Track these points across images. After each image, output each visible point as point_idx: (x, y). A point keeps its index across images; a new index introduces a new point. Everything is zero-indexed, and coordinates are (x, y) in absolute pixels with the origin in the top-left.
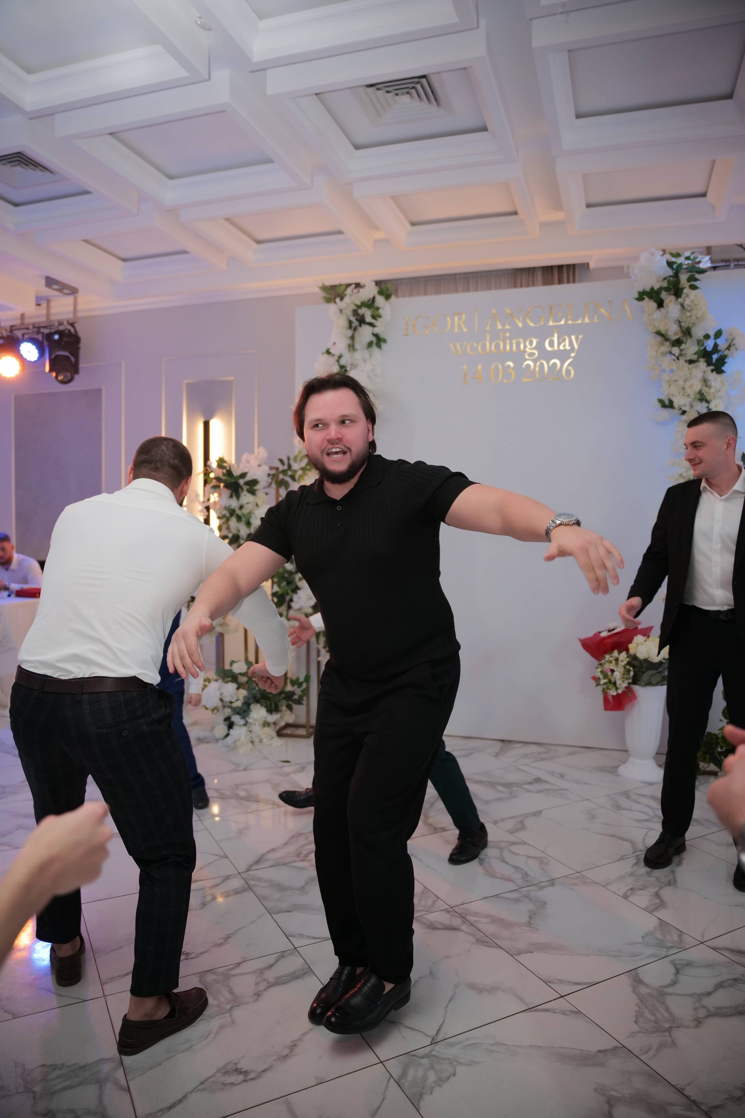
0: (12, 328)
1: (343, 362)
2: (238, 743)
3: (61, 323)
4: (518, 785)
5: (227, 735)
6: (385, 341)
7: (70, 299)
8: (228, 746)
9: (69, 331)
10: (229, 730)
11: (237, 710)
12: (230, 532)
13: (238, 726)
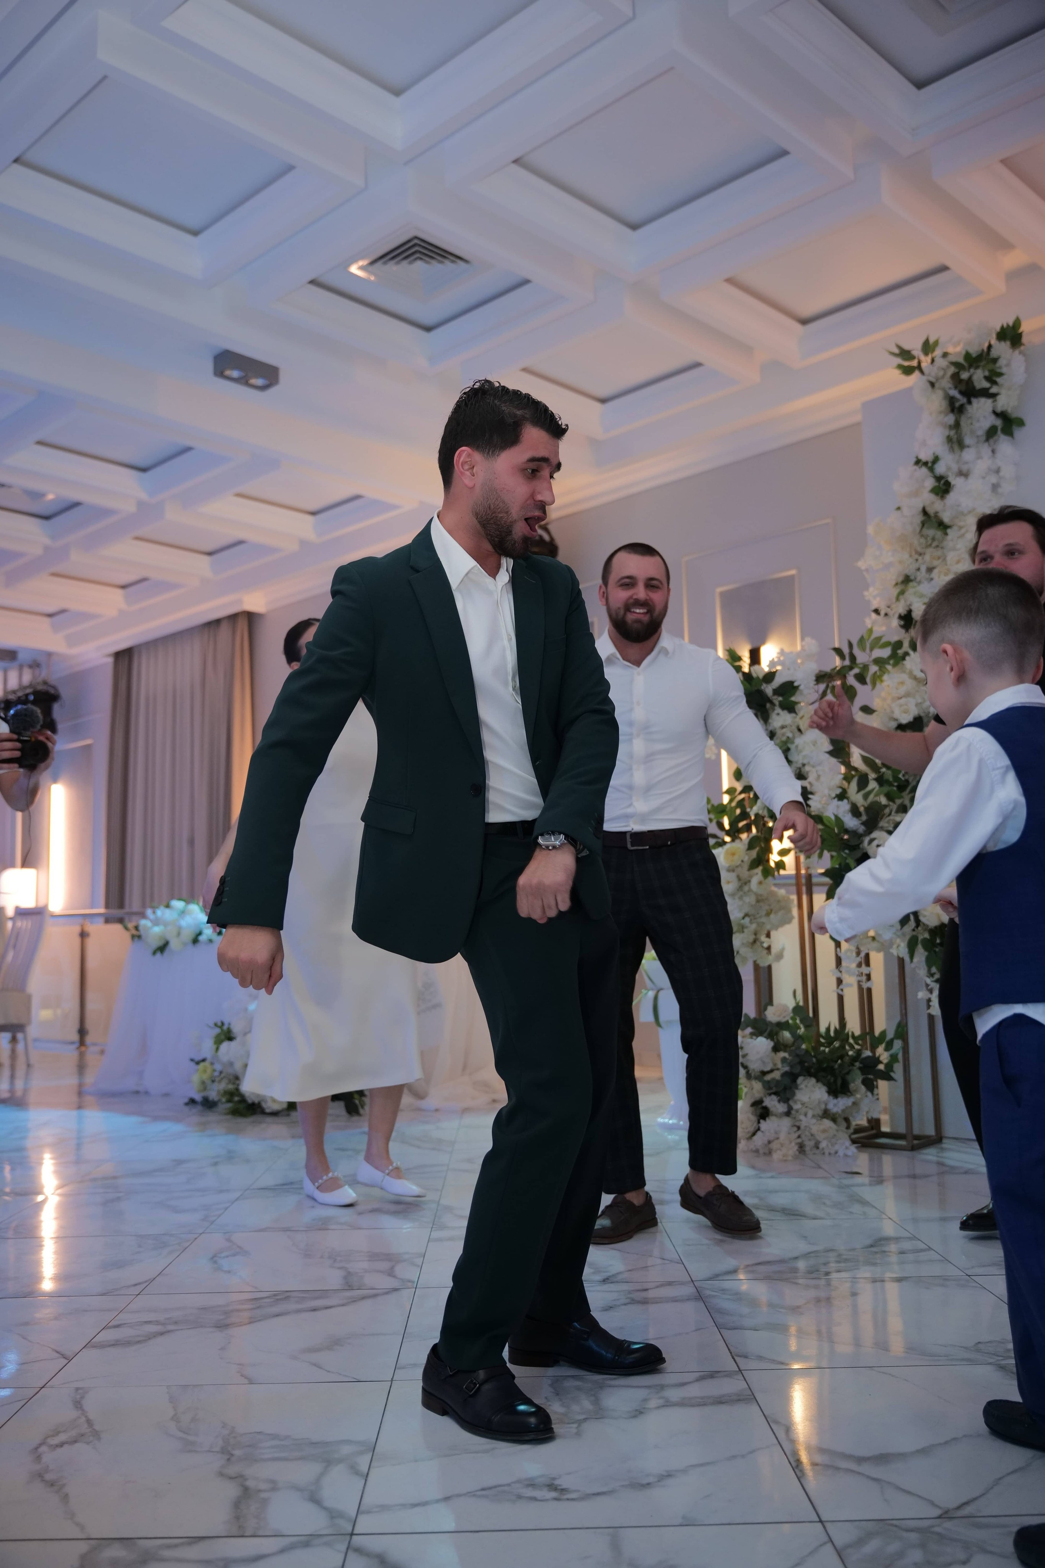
5: (759, 1130)
6: (1021, 423)
11: (775, 1087)
13: (776, 1115)
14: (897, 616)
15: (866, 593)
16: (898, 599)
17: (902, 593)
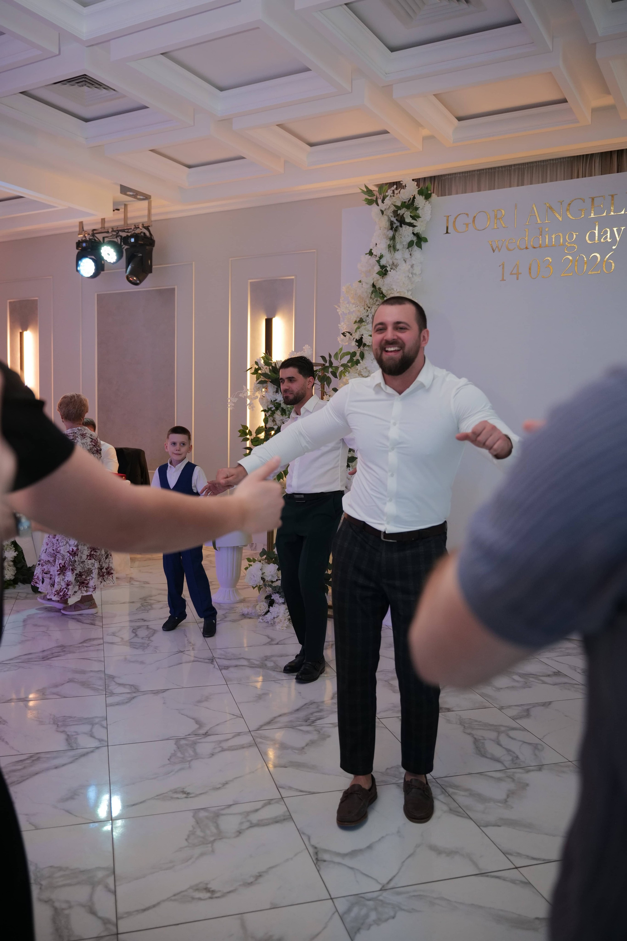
0: (94, 232)
1: (383, 262)
2: (277, 620)
3: (137, 227)
4: (535, 676)
5: (268, 611)
6: (426, 240)
7: (145, 203)
8: (268, 622)
9: (144, 233)
10: (269, 608)
11: (277, 590)
12: (276, 424)
13: (278, 603)
14: (355, 340)
15: (339, 325)
16: (356, 331)
17: (358, 328)
